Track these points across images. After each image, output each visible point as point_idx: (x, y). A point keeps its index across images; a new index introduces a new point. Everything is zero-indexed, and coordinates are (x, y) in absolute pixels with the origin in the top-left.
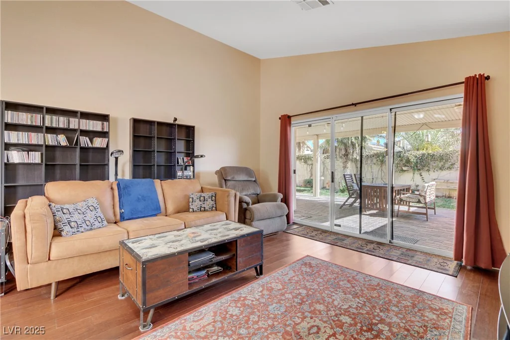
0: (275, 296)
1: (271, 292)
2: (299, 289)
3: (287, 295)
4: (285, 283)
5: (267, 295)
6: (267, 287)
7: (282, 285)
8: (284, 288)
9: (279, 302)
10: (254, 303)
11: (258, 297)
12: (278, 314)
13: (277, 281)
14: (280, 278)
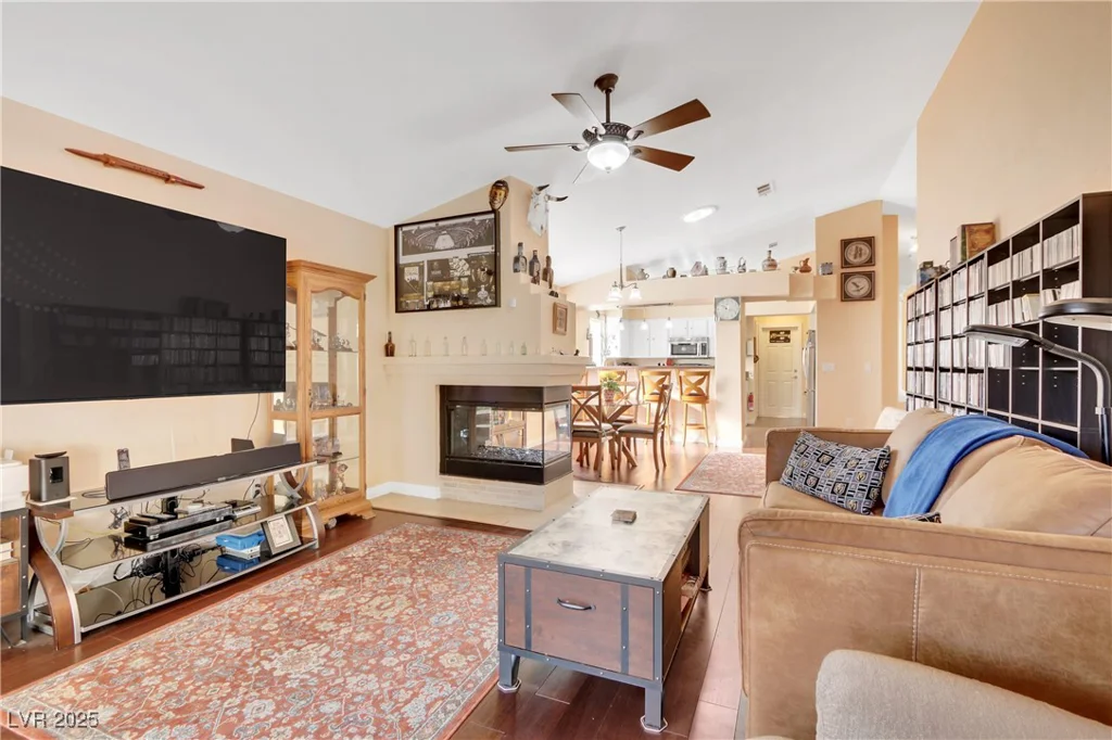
0: (451, 637)
1: (463, 643)
2: (398, 665)
3: (428, 644)
4: (432, 675)
5: (468, 636)
6: (475, 653)
7: (439, 664)
8: (436, 658)
9: (442, 629)
10: (487, 619)
11: (485, 628)
12: (440, 612)
13: (455, 674)
14: (448, 688)
